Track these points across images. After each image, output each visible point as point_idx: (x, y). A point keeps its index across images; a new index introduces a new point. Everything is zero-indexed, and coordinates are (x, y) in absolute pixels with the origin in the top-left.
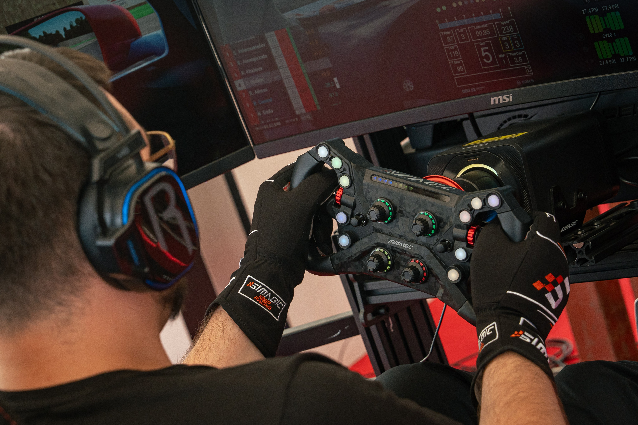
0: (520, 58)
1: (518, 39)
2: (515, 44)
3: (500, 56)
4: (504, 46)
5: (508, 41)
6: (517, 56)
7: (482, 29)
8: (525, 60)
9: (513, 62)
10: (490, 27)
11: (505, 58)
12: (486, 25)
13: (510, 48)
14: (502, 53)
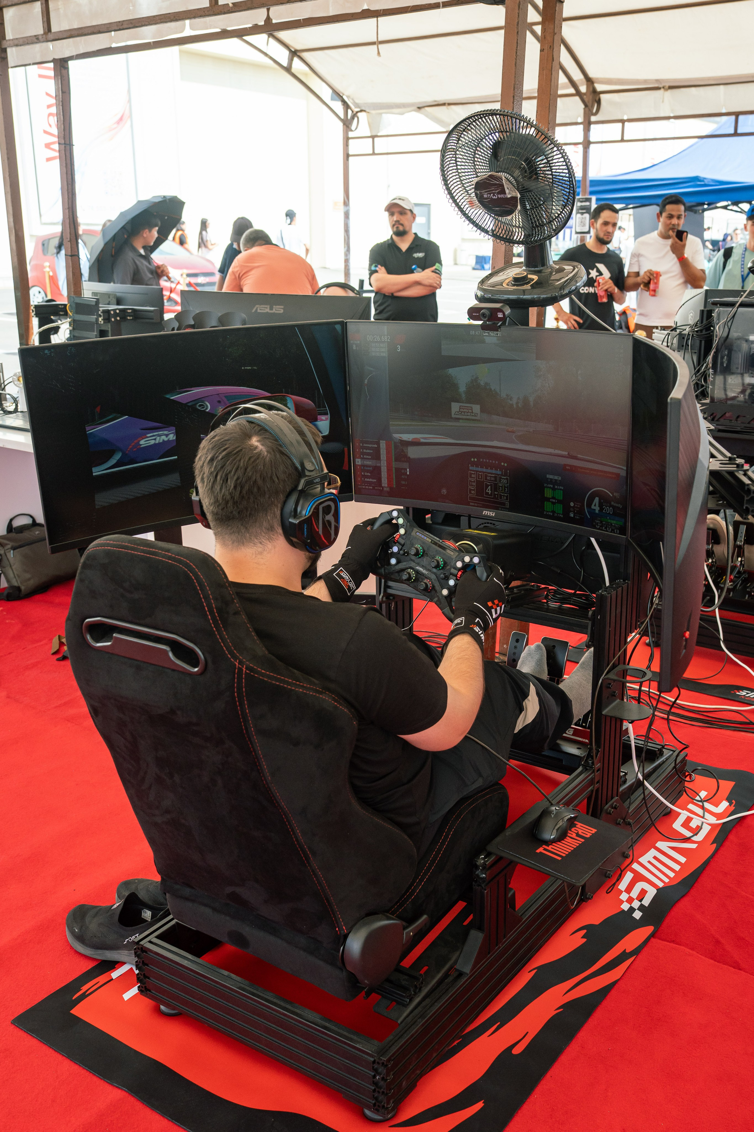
0: (505, 497)
1: (507, 487)
2: (505, 490)
3: (495, 493)
4: (499, 489)
5: (502, 487)
6: (504, 496)
7: (491, 477)
8: (507, 499)
9: (501, 498)
10: (495, 477)
11: (497, 494)
12: (494, 475)
13: (502, 490)
14: (497, 492)
